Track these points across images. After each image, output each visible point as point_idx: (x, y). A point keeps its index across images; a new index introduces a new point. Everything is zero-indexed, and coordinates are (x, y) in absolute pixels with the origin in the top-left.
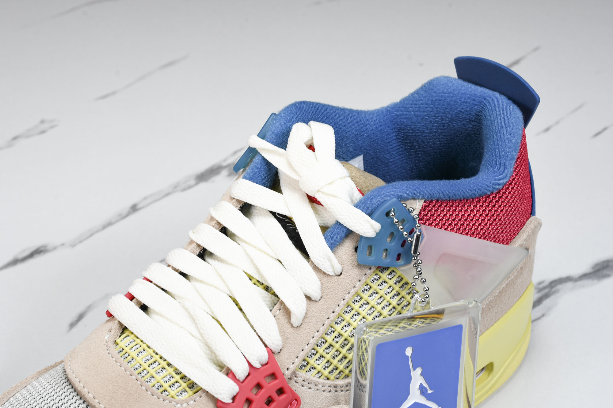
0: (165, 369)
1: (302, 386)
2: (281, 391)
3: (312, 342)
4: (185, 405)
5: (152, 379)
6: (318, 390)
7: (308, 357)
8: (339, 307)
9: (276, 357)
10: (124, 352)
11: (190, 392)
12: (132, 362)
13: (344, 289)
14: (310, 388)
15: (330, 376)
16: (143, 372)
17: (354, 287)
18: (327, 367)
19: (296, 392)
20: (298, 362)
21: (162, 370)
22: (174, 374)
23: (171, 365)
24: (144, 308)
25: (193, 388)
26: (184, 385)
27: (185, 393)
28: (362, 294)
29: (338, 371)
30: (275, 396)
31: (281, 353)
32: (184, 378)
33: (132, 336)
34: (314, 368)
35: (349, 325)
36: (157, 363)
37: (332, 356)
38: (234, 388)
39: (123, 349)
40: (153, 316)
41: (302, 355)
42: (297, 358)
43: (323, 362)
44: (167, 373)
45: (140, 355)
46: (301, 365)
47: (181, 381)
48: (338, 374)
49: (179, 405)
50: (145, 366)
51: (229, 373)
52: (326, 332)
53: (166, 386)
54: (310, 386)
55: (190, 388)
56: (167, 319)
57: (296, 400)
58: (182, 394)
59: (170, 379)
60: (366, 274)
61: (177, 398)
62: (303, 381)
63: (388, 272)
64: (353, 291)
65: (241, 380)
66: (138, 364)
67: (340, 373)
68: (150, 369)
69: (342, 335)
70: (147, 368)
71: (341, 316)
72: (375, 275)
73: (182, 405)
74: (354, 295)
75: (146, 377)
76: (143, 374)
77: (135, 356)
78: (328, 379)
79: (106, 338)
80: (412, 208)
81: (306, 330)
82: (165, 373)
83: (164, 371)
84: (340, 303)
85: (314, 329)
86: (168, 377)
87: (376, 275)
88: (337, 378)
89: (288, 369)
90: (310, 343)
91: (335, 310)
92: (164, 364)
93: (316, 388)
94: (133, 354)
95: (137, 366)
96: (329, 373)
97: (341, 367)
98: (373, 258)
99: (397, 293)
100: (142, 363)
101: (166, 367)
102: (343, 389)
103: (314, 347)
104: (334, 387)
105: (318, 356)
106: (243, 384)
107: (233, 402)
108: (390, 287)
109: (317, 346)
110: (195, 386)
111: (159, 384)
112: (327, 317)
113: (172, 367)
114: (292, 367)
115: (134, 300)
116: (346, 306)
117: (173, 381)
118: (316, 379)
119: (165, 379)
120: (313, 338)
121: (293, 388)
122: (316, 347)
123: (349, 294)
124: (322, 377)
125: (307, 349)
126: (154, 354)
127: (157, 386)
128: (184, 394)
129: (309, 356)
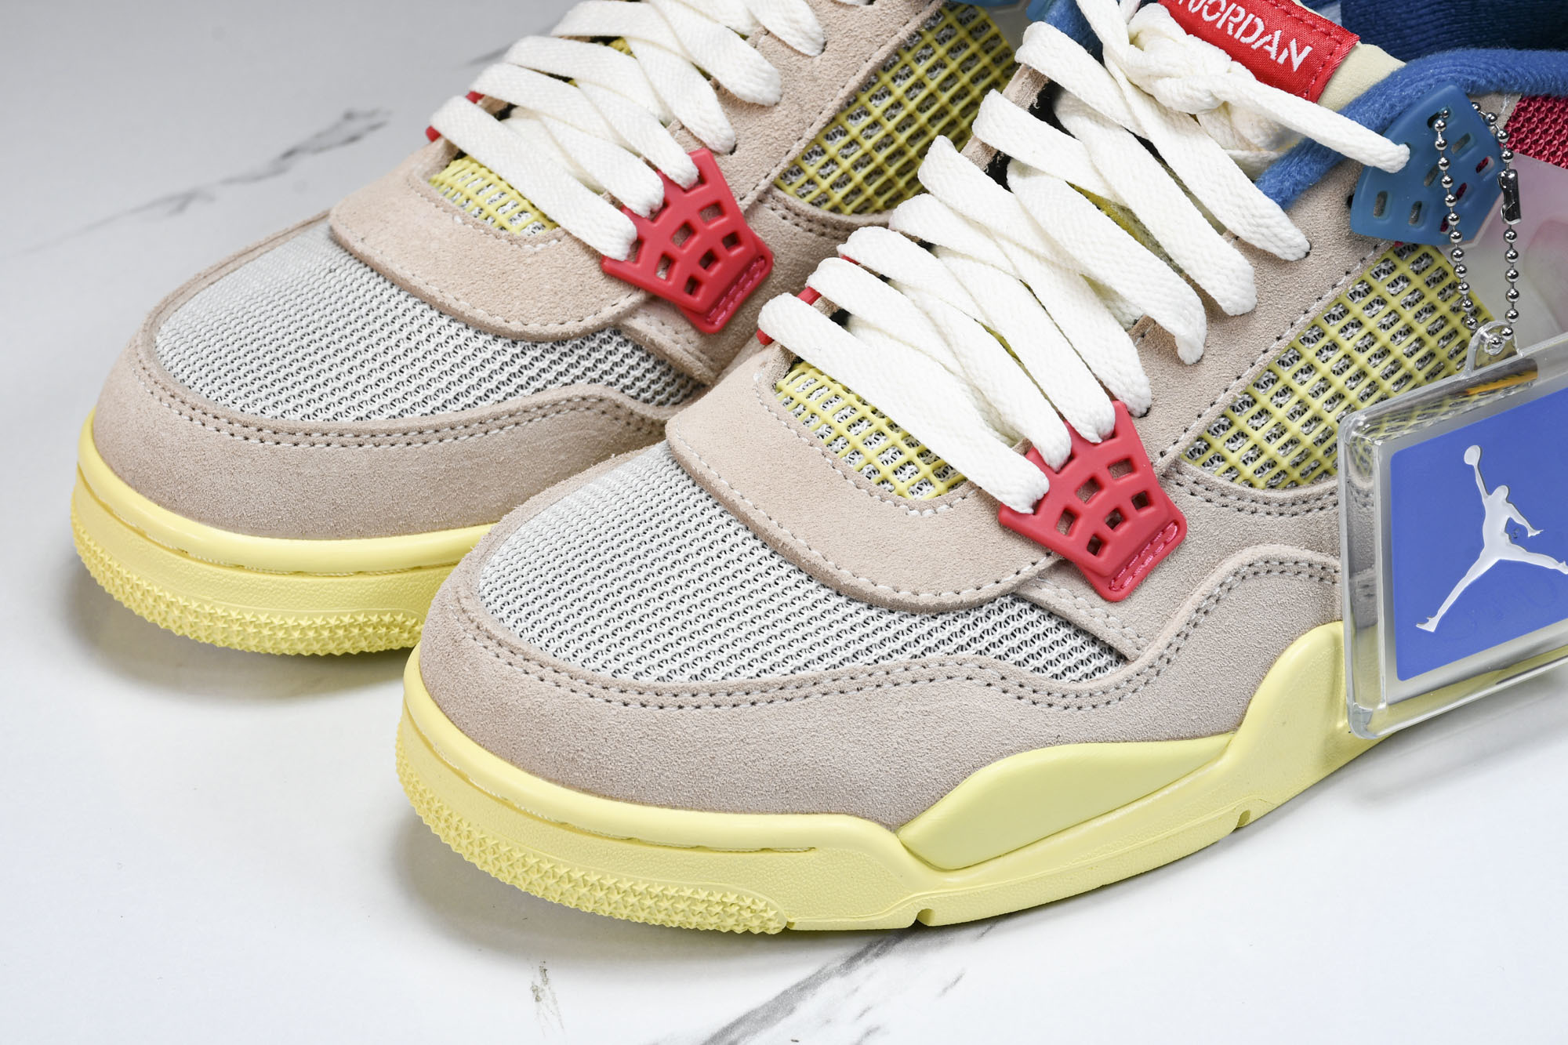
0: (883, 434)
1: (1192, 494)
2: (1142, 500)
3: (1224, 399)
4: (928, 512)
5: (856, 457)
6: (1227, 506)
7: (1209, 431)
8: (1293, 329)
9: (1138, 424)
10: (794, 403)
11: (940, 485)
12: (812, 423)
13: (1311, 289)
14: (1209, 501)
15: (1256, 479)
16: (837, 443)
17: (1334, 286)
18: (1251, 459)
19: (1178, 506)
20: (1186, 440)
21: (878, 437)
22: (903, 445)
23: (896, 426)
24: (841, 317)
25: (947, 476)
26: (926, 470)
27: (929, 487)
28: (1349, 304)
29: (1276, 470)
30: (1129, 508)
31: (1151, 416)
32: (924, 453)
33: (811, 372)
34: (1222, 459)
35: (1311, 370)
36: (865, 423)
37: (1264, 435)
38: (1040, 483)
39: (792, 399)
40: (860, 332)
41: (1197, 426)
42: (1185, 431)
43: (1244, 448)
44: (888, 443)
45: (829, 407)
46: (1191, 449)
47: (918, 461)
48: (1275, 477)
49: (915, 512)
50: (842, 428)
51: (1028, 450)
52: (1256, 380)
53: (886, 470)
54: (1209, 495)
55: (939, 476)
56: (891, 337)
57: (1176, 523)
58: (921, 489)
59: (894, 455)
60: (1364, 259)
61: (911, 497)
62: (1195, 482)
63: (1415, 257)
64: (1330, 294)
65: (1055, 465)
66: (825, 426)
67: (1279, 475)
68: (850, 435)
69: (1291, 390)
70: (845, 432)
71: (1294, 348)
72: (1384, 261)
73: (921, 511)
74: (1330, 304)
75: (842, 452)
76: (835, 447)
77: (818, 410)
78: (1251, 485)
79: (756, 379)
80: (1493, 115)
81: (1212, 373)
82: (883, 443)
83: (882, 439)
84: (1297, 320)
85: (1230, 371)
86: (891, 451)
87: (1386, 261)
88: (1272, 487)
89: (1162, 454)
90: (1217, 401)
91: (1283, 333)
92: (881, 424)
93: (1223, 500)
94: (814, 404)
95: (822, 431)
96: (1255, 472)
97: (1285, 463)
98: (1387, 222)
99: (1430, 306)
100: (833, 422)
101: (886, 430)
102: (1283, 509)
103: (1225, 413)
104: (1265, 504)
105: (1233, 431)
106: (1059, 476)
107: (1034, 514)
108: (1415, 291)
109: (1233, 410)
110: (950, 472)
111: (871, 467)
112: (1264, 349)
113: (898, 431)
114: (1173, 452)
115: (818, 302)
116: (1310, 326)
117: (901, 460)
118: (1224, 482)
119: (885, 456)
120: (1226, 390)
121: (1172, 497)
122: (1230, 412)
123: (1320, 301)
124: (1239, 480)
125: (1211, 415)
126: (858, 405)
127: (866, 471)
128: (925, 488)
129: (1212, 429)
